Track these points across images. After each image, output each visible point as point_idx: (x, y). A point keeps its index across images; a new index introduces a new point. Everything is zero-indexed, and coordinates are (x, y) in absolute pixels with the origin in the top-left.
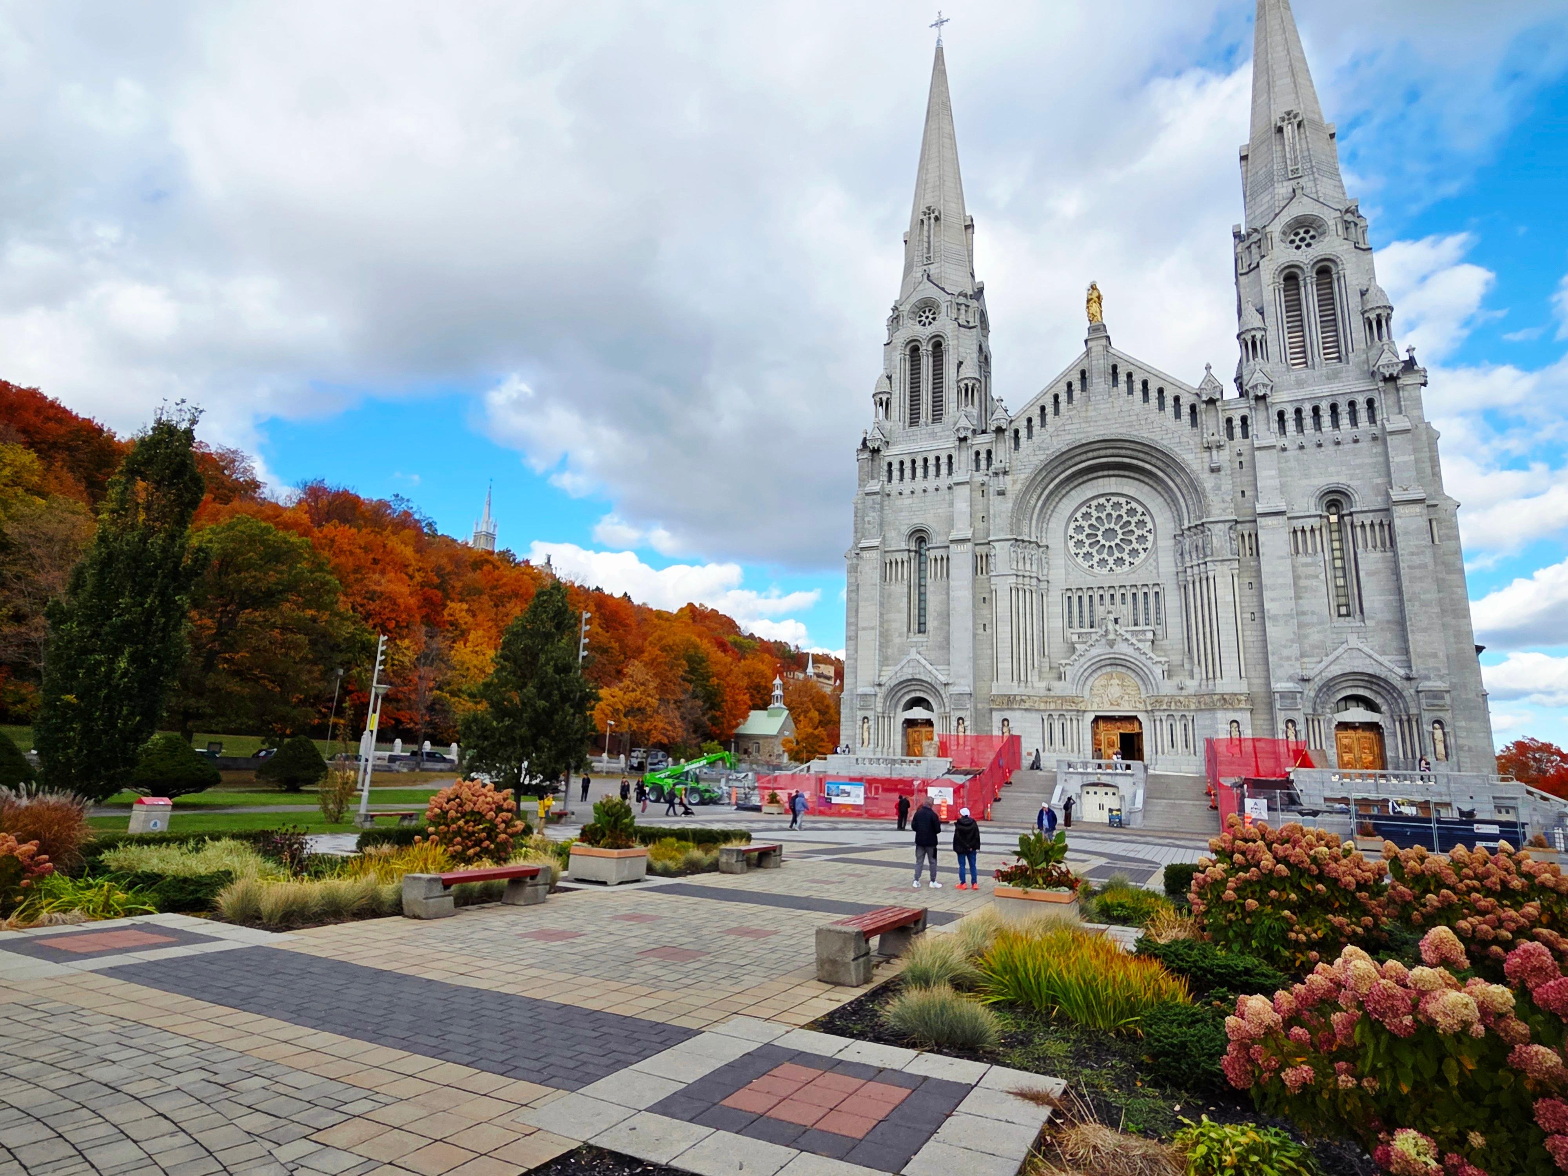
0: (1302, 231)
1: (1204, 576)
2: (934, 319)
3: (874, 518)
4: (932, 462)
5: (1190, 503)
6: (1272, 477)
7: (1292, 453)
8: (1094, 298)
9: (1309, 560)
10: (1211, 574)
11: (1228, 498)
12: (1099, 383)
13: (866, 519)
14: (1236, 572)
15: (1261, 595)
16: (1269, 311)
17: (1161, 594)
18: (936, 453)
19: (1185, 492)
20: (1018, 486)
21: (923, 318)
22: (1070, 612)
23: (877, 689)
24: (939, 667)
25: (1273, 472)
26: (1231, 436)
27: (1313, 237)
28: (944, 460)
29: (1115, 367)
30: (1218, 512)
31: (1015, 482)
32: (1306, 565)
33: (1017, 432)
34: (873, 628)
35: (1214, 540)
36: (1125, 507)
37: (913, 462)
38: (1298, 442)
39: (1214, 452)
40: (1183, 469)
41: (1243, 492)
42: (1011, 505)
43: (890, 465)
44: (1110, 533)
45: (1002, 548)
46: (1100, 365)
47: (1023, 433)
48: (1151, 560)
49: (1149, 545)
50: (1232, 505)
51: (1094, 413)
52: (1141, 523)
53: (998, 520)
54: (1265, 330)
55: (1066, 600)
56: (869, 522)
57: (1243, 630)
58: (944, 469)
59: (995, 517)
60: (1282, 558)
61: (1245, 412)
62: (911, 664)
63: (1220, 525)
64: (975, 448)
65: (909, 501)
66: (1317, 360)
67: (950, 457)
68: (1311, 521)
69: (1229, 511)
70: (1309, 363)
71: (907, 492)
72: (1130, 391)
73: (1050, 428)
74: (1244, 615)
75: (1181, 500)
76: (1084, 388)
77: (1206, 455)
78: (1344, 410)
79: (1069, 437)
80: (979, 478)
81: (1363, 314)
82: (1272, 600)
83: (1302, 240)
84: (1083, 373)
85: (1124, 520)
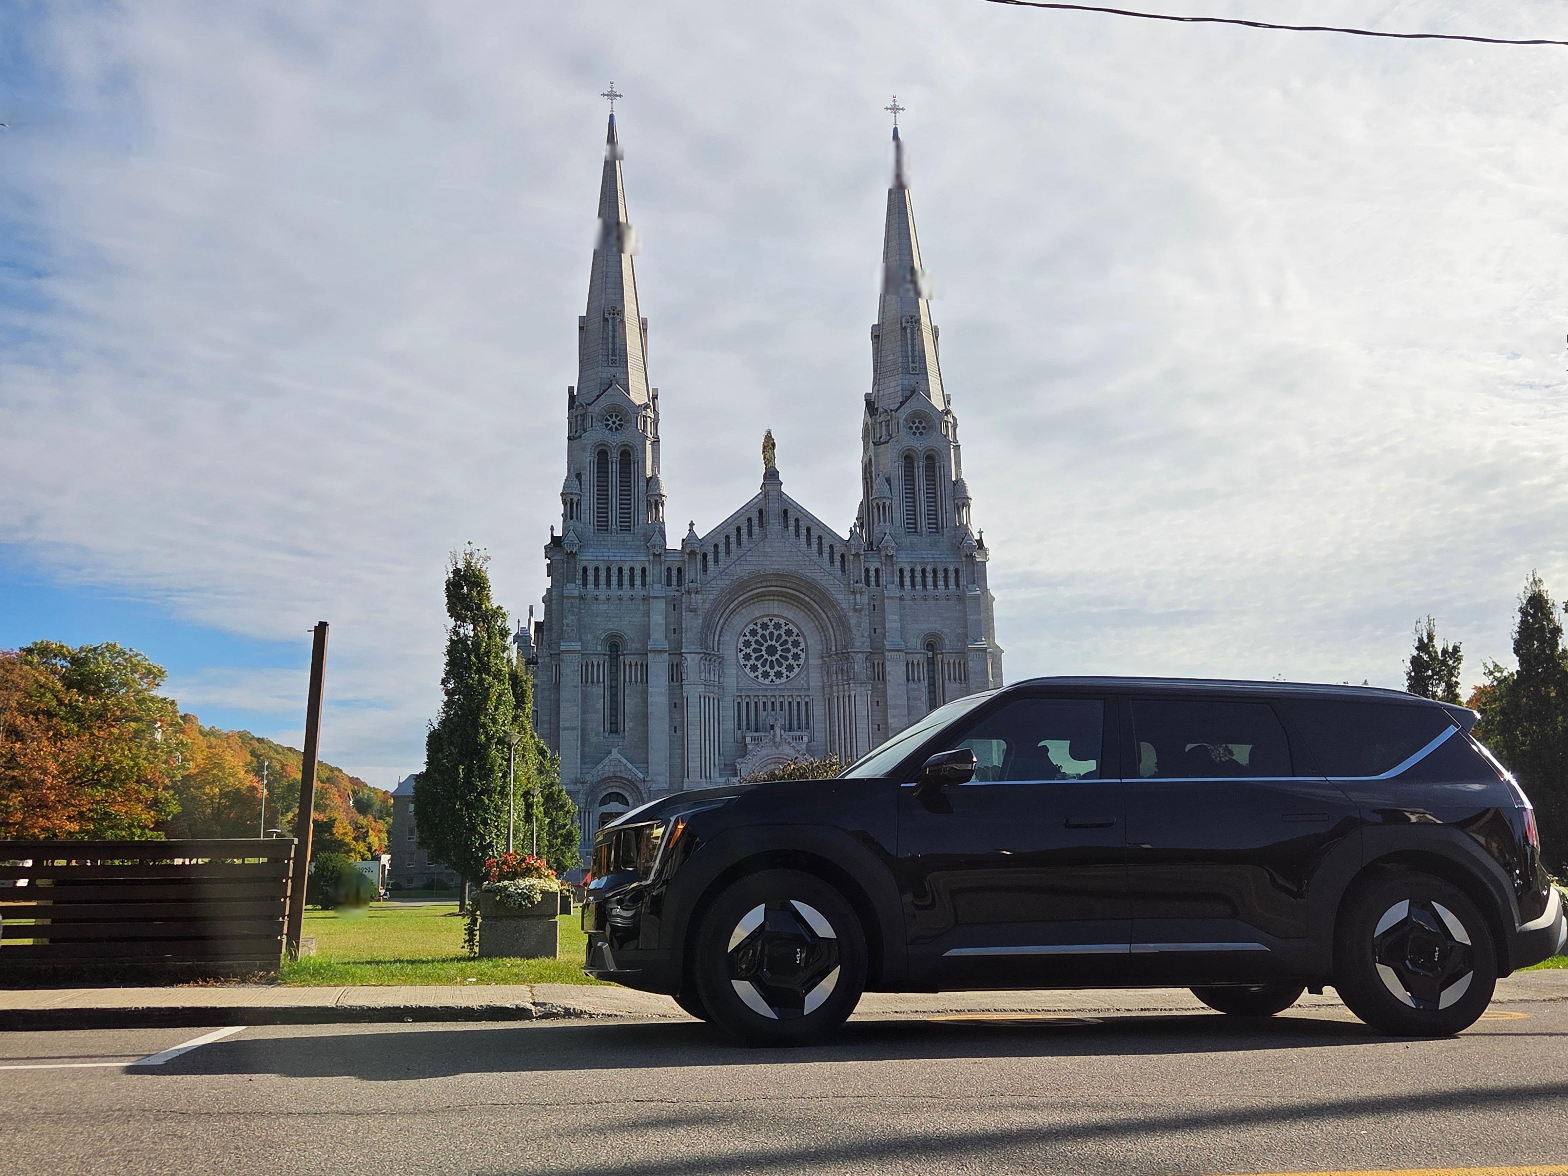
0: (917, 421)
1: (847, 694)
2: (621, 425)
3: (572, 620)
4: (626, 572)
5: (837, 633)
6: (895, 621)
7: (908, 603)
8: (769, 445)
9: (915, 686)
10: (853, 693)
11: (866, 634)
12: (774, 525)
13: (565, 621)
14: (869, 692)
15: (885, 712)
16: (895, 482)
17: (810, 704)
18: (632, 564)
19: (834, 624)
20: (707, 606)
21: (610, 423)
22: (739, 716)
23: (580, 786)
24: (637, 765)
25: (896, 617)
26: (868, 583)
27: (924, 428)
28: (638, 572)
29: (785, 512)
30: (859, 644)
31: (704, 601)
32: (915, 690)
33: (705, 556)
34: (575, 729)
35: (856, 667)
36: (784, 628)
37: (608, 570)
38: (912, 595)
39: (858, 596)
40: (833, 606)
41: (875, 629)
42: (700, 621)
43: (585, 570)
44: (771, 650)
45: (693, 660)
46: (775, 508)
47: (710, 557)
48: (802, 676)
49: (802, 662)
50: (869, 640)
51: (769, 550)
52: (796, 644)
53: (689, 634)
54: (892, 499)
55: (736, 705)
56: (568, 625)
57: (872, 738)
58: (638, 581)
59: (686, 631)
60: (899, 684)
61: (878, 565)
62: (613, 763)
63: (860, 655)
64: (668, 564)
65: (606, 607)
66: (924, 529)
67: (644, 570)
68: (918, 656)
69: (867, 644)
70: (919, 530)
71: (602, 598)
72: (798, 535)
73: (734, 557)
74: (874, 726)
75: (831, 630)
76: (761, 525)
77: (852, 597)
78: (941, 575)
79: (750, 567)
80: (672, 592)
81: (954, 500)
82: (894, 716)
83: (918, 428)
84: (761, 512)
85: (783, 639)
